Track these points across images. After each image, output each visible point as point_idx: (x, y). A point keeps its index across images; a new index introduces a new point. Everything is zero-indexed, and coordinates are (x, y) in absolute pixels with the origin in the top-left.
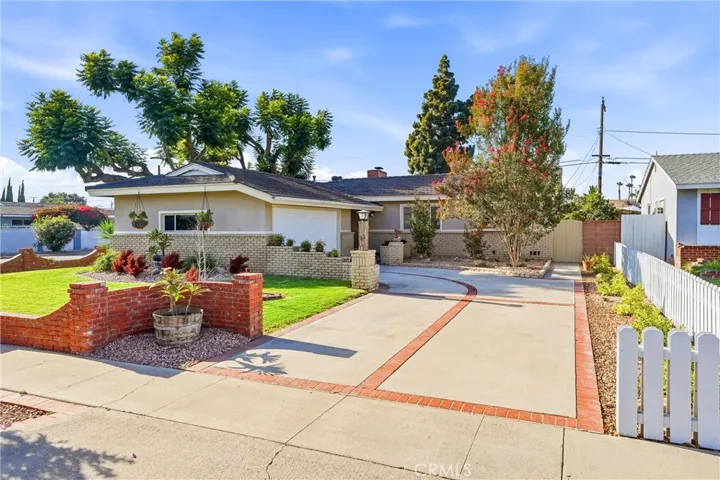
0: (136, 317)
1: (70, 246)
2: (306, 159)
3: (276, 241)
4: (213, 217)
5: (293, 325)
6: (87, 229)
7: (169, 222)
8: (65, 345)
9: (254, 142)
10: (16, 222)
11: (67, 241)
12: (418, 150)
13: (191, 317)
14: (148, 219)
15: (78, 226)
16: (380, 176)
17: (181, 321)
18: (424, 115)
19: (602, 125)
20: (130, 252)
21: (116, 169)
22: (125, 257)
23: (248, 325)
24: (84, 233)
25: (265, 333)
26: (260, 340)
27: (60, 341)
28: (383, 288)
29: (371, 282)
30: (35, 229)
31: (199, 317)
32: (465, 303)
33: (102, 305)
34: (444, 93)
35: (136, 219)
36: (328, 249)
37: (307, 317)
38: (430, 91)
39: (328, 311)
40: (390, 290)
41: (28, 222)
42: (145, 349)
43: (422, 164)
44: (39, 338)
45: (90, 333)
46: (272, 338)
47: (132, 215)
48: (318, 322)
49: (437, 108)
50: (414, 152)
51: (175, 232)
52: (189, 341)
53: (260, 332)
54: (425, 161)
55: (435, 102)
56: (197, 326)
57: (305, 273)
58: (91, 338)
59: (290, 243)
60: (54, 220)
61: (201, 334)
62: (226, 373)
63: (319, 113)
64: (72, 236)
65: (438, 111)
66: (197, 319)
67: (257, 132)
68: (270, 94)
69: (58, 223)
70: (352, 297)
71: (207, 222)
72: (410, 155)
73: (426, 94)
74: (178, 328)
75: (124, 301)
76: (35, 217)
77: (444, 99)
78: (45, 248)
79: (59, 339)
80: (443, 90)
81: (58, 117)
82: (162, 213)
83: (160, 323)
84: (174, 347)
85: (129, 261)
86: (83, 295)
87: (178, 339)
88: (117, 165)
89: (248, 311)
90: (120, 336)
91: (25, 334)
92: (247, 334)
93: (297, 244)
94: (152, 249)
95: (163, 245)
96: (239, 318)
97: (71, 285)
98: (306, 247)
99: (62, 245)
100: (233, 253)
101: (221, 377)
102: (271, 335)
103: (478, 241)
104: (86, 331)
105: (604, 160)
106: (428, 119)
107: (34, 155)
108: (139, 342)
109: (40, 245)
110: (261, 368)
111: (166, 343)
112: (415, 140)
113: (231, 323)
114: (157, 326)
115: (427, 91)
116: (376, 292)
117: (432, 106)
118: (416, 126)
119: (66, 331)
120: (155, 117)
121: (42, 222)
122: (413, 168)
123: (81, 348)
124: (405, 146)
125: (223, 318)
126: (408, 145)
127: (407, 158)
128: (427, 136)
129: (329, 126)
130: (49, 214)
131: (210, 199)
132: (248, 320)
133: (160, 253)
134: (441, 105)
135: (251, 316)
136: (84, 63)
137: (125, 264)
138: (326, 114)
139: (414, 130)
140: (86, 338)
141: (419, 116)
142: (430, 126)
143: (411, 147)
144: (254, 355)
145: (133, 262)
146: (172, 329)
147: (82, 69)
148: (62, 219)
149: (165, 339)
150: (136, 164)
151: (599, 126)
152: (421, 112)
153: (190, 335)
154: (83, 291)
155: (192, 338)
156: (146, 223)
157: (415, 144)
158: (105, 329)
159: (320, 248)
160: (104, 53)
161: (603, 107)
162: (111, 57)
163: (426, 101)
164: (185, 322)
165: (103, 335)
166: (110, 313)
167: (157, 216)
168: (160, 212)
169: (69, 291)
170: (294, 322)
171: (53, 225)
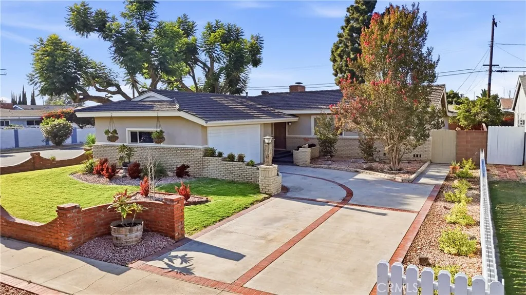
0: (101, 225)
1: (69, 141)
2: (242, 75)
3: (210, 153)
4: (165, 135)
5: (208, 228)
6: (81, 128)
7: (134, 137)
8: (55, 244)
9: (201, 62)
10: (30, 123)
11: (67, 137)
12: (341, 56)
13: (135, 228)
14: (118, 135)
15: (74, 125)
16: (299, 91)
17: (128, 231)
18: (346, 27)
19: (493, 39)
20: (106, 161)
21: (98, 90)
22: (102, 164)
23: (174, 231)
24: (79, 130)
25: (186, 236)
26: (182, 242)
27: (53, 241)
28: (284, 192)
29: (274, 187)
30: (43, 128)
31: (140, 227)
32: (337, 208)
33: (78, 219)
34: (364, 7)
35: (110, 135)
36: (247, 159)
37: (220, 221)
38: (352, 6)
39: (236, 215)
40: (289, 194)
41: (38, 122)
42: (105, 248)
43: (344, 68)
44: (40, 239)
45: (71, 238)
46: (191, 240)
47: (107, 132)
48: (226, 225)
49: (357, 20)
50: (338, 59)
51: (139, 144)
52: (134, 243)
53: (183, 235)
54: (347, 65)
55: (356, 16)
56: (140, 234)
57: (230, 178)
58: (71, 241)
59: (220, 155)
60: (57, 122)
61: (143, 238)
62: (153, 270)
63: (252, 38)
64: (70, 134)
65: (359, 23)
66: (139, 229)
67: (203, 56)
68: (214, 23)
69: (59, 124)
70: (258, 201)
71: (160, 138)
72: (334, 61)
73: (348, 9)
74: (126, 235)
75: (92, 215)
76: (43, 119)
77: (363, 13)
78: (51, 143)
79: (52, 240)
80: (362, 5)
81: (52, 57)
82: (129, 130)
83: (115, 232)
84: (124, 248)
85: (105, 169)
86: (65, 214)
87: (127, 242)
88: (98, 86)
89: (174, 222)
90: (91, 238)
91: (31, 235)
92: (173, 237)
93: (225, 155)
94: (121, 158)
95: (129, 155)
96: (168, 227)
97: (58, 207)
98: (231, 158)
99: (63, 140)
100: (179, 162)
101: (149, 273)
102: (190, 237)
103: (370, 147)
104: (68, 237)
105: (494, 69)
106: (350, 30)
107: (38, 84)
108: (103, 242)
109: (47, 140)
110: (178, 268)
111: (119, 246)
112: (338, 48)
113: (163, 230)
114: (113, 233)
115: (349, 6)
116: (278, 196)
117: (353, 18)
118: (340, 36)
119: (56, 236)
120: (122, 55)
121: (48, 124)
122: (336, 71)
123: (66, 247)
124: (330, 54)
125: (158, 226)
126: (333, 52)
127: (332, 63)
128: (349, 44)
129: (261, 48)
130: (53, 116)
131: (162, 121)
132: (174, 228)
133: (127, 160)
134: (361, 18)
135: (176, 226)
136: (69, 13)
137: (102, 170)
138: (258, 38)
139: (338, 39)
140: (68, 241)
141: (342, 28)
142: (352, 36)
143: (335, 54)
144: (176, 257)
145: (108, 169)
146: (122, 236)
147: (69, 17)
148: (62, 121)
149: (118, 242)
150: (112, 85)
151: (490, 40)
152: (344, 24)
153: (134, 239)
154: (65, 212)
155: (136, 241)
156: (117, 138)
157: (338, 52)
158: (81, 235)
159: (241, 159)
160: (83, 5)
161: (494, 24)
162: (89, 6)
163: (348, 14)
164: (131, 231)
165: (79, 239)
166: (84, 224)
167: (125, 133)
168: (127, 129)
169: (57, 211)
170: (209, 225)
171: (55, 125)
